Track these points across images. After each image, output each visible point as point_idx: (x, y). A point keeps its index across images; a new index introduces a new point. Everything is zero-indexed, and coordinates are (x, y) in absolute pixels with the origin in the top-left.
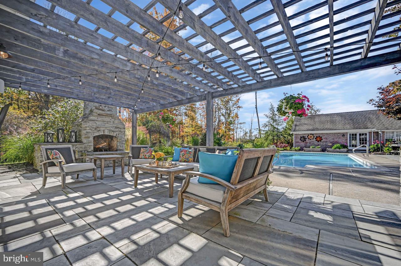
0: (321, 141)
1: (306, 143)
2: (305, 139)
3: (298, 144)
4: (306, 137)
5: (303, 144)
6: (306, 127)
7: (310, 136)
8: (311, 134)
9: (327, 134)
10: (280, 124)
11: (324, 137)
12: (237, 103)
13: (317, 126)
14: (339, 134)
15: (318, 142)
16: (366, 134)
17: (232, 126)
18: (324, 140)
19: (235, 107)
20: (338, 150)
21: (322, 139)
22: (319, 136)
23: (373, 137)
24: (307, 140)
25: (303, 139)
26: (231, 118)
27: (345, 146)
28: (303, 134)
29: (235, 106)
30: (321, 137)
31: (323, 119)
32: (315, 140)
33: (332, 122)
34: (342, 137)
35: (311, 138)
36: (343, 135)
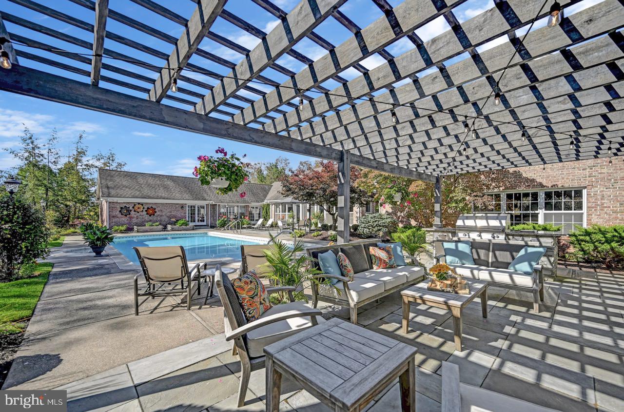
0: (154, 215)
1: (131, 218)
2: (129, 211)
3: (115, 220)
4: (131, 208)
5: (124, 219)
6: (128, 192)
7: (137, 206)
8: (139, 204)
9: (162, 204)
13: (146, 191)
14: (177, 206)
15: (150, 216)
16: (203, 207)
18: (158, 213)
20: (184, 227)
21: (156, 212)
22: (152, 207)
24: (132, 213)
25: (126, 210)
28: (124, 203)
30: (155, 209)
32: (145, 213)
33: (166, 188)
34: (180, 209)
35: (139, 210)
36: (182, 207)
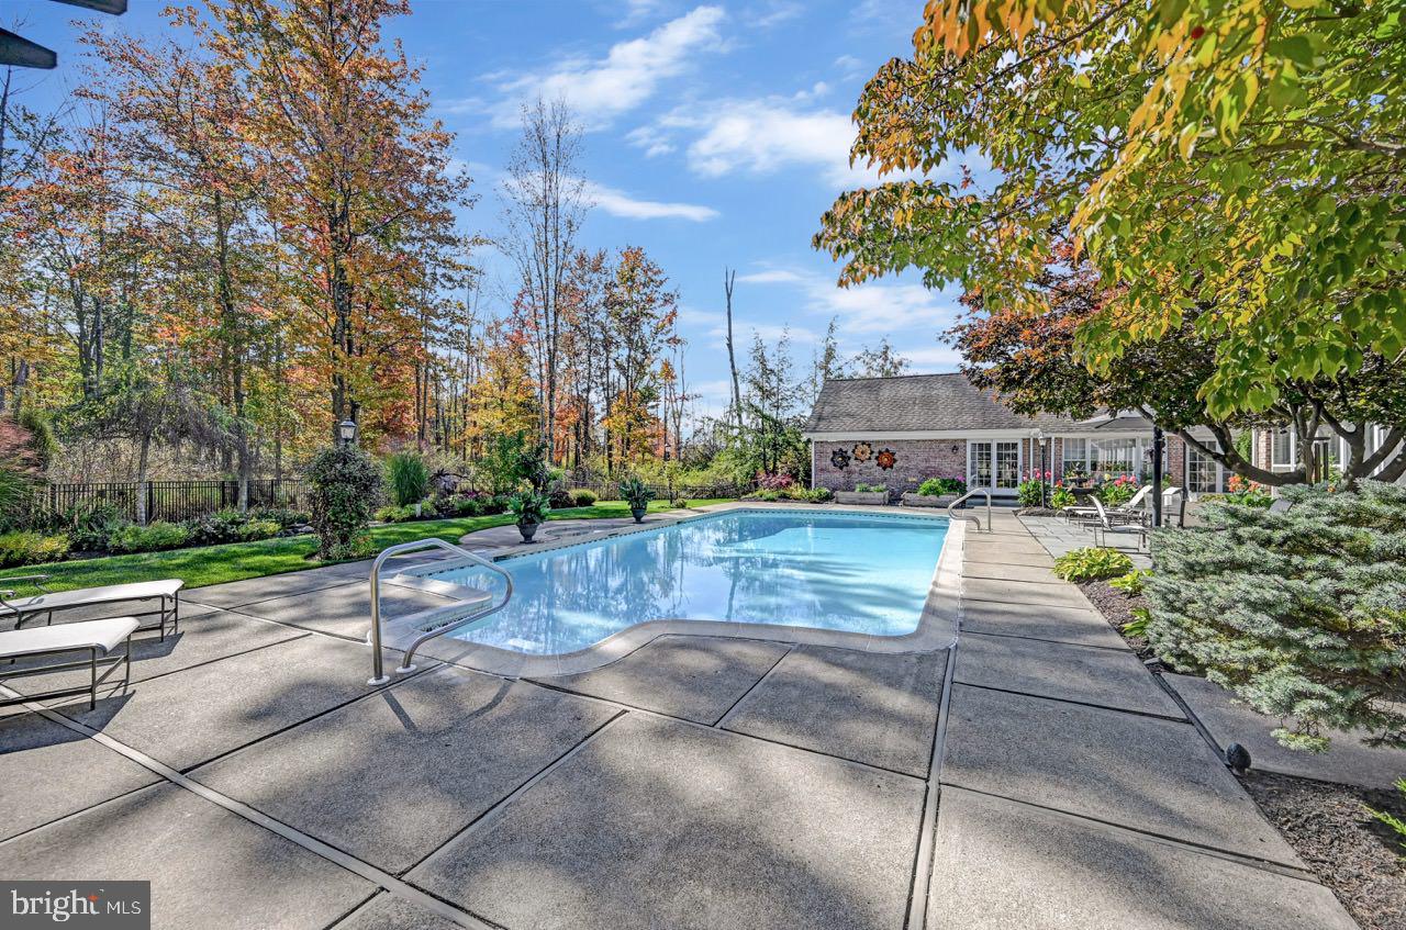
0: (891, 467)
1: (850, 472)
2: (846, 458)
3: (824, 476)
4: (850, 453)
5: (838, 476)
7: (861, 448)
8: (864, 443)
9: (908, 442)
10: (785, 404)
12: (668, 327)
14: (942, 445)
15: (884, 468)
16: (1015, 446)
17: (653, 407)
18: (900, 464)
19: (662, 341)
20: (933, 498)
21: (895, 461)
22: (887, 450)
23: (1035, 455)
24: (852, 462)
25: (841, 458)
26: (647, 378)
27: (956, 486)
28: (839, 442)
29: (660, 337)
30: (893, 454)
31: (904, 391)
32: (874, 462)
33: (928, 403)
34: (950, 454)
35: (863, 457)
36: (955, 447)
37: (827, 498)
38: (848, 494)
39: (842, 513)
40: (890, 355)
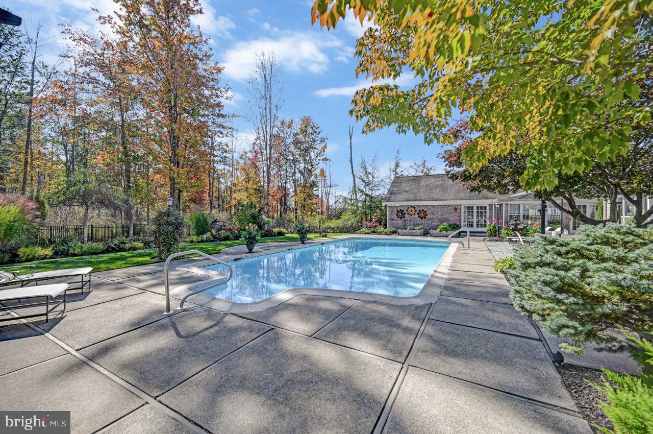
0: (425, 218)
1: (405, 221)
2: (403, 214)
3: (393, 222)
4: (405, 211)
5: (400, 222)
6: (405, 196)
7: (410, 209)
8: (412, 207)
9: (433, 206)
10: (376, 188)
11: (430, 211)
12: (323, 153)
13: (421, 194)
14: (450, 207)
15: (422, 219)
16: (485, 208)
17: (316, 190)
18: (429, 216)
19: (319, 160)
20: (444, 232)
21: (427, 215)
22: (423, 210)
23: (495, 212)
24: (406, 216)
25: (401, 214)
26: (313, 177)
27: (455, 227)
28: (400, 206)
29: (319, 158)
30: (426, 212)
31: (432, 181)
32: (417, 216)
33: (443, 187)
34: (453, 211)
35: (411, 213)
36: (456, 208)
37: (394, 233)
38: (404, 231)
39: (400, 240)
40: (426, 164)
